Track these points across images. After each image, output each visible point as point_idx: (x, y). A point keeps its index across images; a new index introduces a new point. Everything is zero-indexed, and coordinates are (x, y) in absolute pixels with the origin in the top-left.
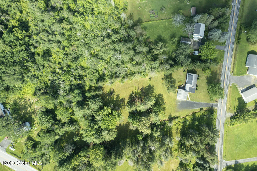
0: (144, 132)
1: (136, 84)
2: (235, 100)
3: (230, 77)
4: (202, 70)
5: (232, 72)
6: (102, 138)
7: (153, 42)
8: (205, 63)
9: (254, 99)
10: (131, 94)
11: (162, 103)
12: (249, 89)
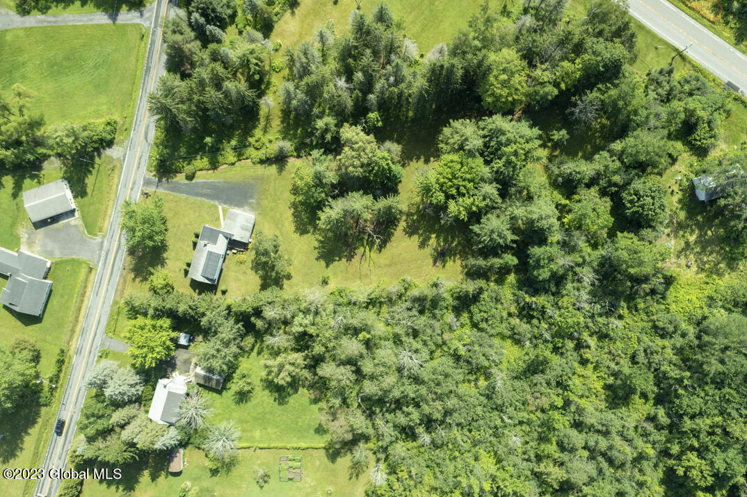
0: (362, 134)
1: (368, 272)
2: (95, 192)
3: (100, 256)
4: (173, 289)
5: (93, 272)
6: (483, 129)
7: (303, 387)
8: (164, 307)
9: (42, 187)
10: (385, 245)
11: (299, 209)
12: (51, 218)
